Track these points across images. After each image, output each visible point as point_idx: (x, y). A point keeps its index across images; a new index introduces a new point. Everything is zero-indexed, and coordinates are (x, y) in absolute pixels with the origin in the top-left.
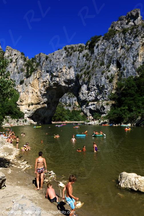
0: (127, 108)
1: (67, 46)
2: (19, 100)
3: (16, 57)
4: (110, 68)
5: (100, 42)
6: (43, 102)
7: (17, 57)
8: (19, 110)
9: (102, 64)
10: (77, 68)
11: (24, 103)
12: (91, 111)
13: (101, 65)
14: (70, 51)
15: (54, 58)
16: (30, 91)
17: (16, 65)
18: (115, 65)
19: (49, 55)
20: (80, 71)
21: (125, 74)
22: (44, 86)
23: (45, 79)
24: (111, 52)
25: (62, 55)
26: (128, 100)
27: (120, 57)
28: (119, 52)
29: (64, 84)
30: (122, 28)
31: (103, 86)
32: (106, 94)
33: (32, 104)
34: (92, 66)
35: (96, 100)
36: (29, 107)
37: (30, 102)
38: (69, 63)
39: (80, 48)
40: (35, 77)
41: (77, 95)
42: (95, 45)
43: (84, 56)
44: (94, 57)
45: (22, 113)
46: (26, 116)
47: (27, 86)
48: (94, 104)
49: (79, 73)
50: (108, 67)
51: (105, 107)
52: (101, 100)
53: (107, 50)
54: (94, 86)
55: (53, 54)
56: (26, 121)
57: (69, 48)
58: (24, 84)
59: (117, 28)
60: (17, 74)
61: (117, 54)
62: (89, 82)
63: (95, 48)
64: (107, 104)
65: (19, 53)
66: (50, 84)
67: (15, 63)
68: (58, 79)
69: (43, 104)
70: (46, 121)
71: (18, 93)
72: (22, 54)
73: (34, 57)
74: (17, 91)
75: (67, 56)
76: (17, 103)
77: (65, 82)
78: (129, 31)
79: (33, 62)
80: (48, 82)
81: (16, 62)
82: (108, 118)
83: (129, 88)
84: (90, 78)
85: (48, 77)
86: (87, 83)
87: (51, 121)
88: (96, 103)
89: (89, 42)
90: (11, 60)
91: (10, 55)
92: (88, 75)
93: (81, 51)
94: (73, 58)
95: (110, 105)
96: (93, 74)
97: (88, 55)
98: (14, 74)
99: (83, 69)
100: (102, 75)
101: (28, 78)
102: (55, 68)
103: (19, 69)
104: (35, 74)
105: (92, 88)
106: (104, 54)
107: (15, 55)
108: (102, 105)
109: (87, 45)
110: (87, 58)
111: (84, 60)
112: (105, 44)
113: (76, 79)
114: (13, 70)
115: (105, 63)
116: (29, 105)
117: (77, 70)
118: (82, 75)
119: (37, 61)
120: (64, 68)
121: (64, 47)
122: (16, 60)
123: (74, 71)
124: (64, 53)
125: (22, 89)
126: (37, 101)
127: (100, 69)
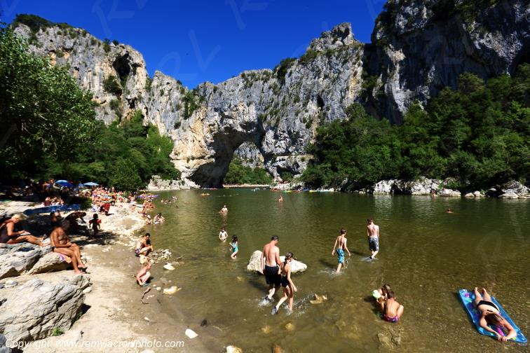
0: (329, 165)
1: (246, 72)
2: (173, 153)
3: (169, 87)
4: (308, 106)
5: (294, 67)
6: (209, 156)
8: (173, 166)
9: (297, 100)
10: (260, 104)
11: (180, 157)
12: (279, 170)
13: (295, 102)
14: (250, 79)
15: (226, 89)
16: (190, 139)
17: (170, 99)
18: (315, 102)
19: (219, 85)
20: (265, 110)
21: (329, 116)
22: (211, 131)
23: (212, 121)
24: (309, 83)
25: (238, 85)
26: (331, 154)
27: (323, 91)
28: (321, 83)
29: (240, 129)
30: (327, 48)
31: (298, 133)
32: (302, 144)
33: (193, 159)
34: (283, 102)
35: (287, 153)
36: (188, 162)
37: (190, 156)
38: (248, 97)
39: (265, 76)
40: (198, 118)
41: (259, 146)
42: (286, 72)
43: (270, 88)
44: (285, 90)
45: (178, 171)
46: (183, 176)
47: (185, 131)
48: (283, 160)
49: (263, 113)
50: (305, 105)
51: (300, 163)
52: (294, 154)
53: (304, 79)
54: (284, 132)
55: (225, 84)
56: (183, 183)
57: (249, 75)
58: (180, 128)
59: (318, 48)
61: (319, 86)
62: (276, 126)
63: (287, 76)
64: (303, 160)
65: (174, 82)
66: (219, 128)
67: (168, 97)
68: (231, 121)
69: (209, 158)
70: (215, 184)
71: (172, 141)
72: (179, 82)
73: (196, 88)
74: (170, 138)
75: (245, 87)
76: (171, 156)
77: (241, 125)
78: (336, 54)
79: (195, 95)
80: (216, 126)
81: (169, 94)
82: (303, 180)
83: (334, 136)
84: (278, 120)
85: (217, 117)
86: (274, 128)
87: (221, 183)
88: (286, 157)
89: (278, 66)
90: (162, 93)
91: (161, 85)
92: (276, 116)
93: (265, 80)
94: (255, 90)
95: (306, 161)
96: (283, 115)
97: (277, 86)
98: (167, 112)
99: (268, 106)
100: (296, 117)
101: (187, 118)
102: (228, 104)
103: (173, 106)
104: (198, 113)
105: (281, 135)
106: (299, 86)
107: (168, 83)
108: (295, 160)
109: (275, 71)
110: (275, 90)
111: (271, 94)
112: (301, 71)
113: (258, 122)
114: (165, 106)
115: (301, 99)
116: (188, 160)
117: (259, 109)
118: (267, 115)
119: (201, 94)
120: (241, 104)
121: (241, 74)
122: (169, 92)
123: (256, 109)
124: (241, 82)
125: (178, 136)
126: (200, 154)
127: (294, 107)
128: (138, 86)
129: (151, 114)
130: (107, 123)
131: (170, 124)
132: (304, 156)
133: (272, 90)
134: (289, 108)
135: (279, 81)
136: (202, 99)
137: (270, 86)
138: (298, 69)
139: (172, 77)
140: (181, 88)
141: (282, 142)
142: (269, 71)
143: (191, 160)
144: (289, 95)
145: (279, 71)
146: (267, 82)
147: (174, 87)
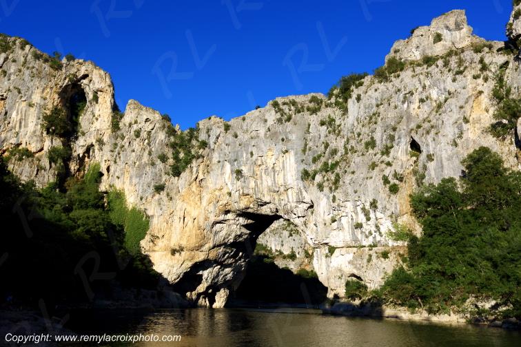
1: (280, 100)
2: (148, 237)
3: (148, 127)
5: (364, 89)
6: (211, 245)
7: (151, 127)
9: (371, 144)
10: (304, 151)
13: (366, 148)
14: (286, 110)
15: (245, 128)
16: (179, 214)
17: (149, 144)
18: (405, 147)
20: (313, 164)
21: (433, 172)
22: (217, 201)
23: (219, 183)
24: (391, 114)
25: (266, 121)
27: (419, 127)
28: (414, 113)
30: (421, 54)
31: (374, 204)
33: (182, 250)
34: (345, 148)
35: (354, 242)
36: (172, 256)
37: (176, 244)
38: (283, 140)
39: (312, 104)
40: (194, 177)
42: (349, 97)
43: (321, 124)
44: (348, 126)
47: (171, 199)
49: (309, 168)
50: (386, 151)
51: (379, 262)
53: (382, 108)
55: (244, 119)
57: (284, 104)
58: (163, 194)
60: (148, 169)
61: (409, 118)
63: (351, 103)
65: (157, 117)
67: (147, 141)
68: (252, 183)
69: (211, 249)
71: (148, 217)
72: (166, 118)
73: (194, 127)
74: (144, 212)
75: (278, 124)
76: (143, 243)
78: (440, 62)
79: (191, 138)
81: (149, 137)
84: (337, 181)
85: (228, 176)
88: (352, 250)
89: (335, 88)
90: (138, 134)
91: (136, 122)
92: (333, 173)
93: (314, 111)
94: (295, 129)
95: (391, 258)
96: (346, 172)
97: (334, 120)
98: (141, 168)
99: (319, 156)
100: (370, 175)
101: (176, 178)
102: (247, 154)
103: (154, 155)
104: (195, 169)
105: (342, 209)
106: (373, 120)
107: (147, 120)
108: (370, 256)
109: (330, 95)
110: (330, 129)
111: (322, 135)
112: (377, 94)
113: (301, 184)
114: (140, 158)
115: (378, 142)
116: (174, 252)
117: (302, 161)
118: (315, 173)
119: (203, 137)
120: (270, 153)
121: (271, 102)
122: (149, 133)
123: (296, 162)
124: (272, 116)
125: (158, 208)
126: (195, 241)
127: (365, 157)
128: (97, 125)
129: (115, 172)
130: (39, 186)
131: (145, 187)
132: (387, 249)
133: (326, 128)
134: (356, 159)
135: (337, 113)
136: (204, 145)
137: (321, 121)
138: (370, 92)
139: (154, 110)
140: (169, 127)
141: (344, 220)
142: (320, 96)
143: (178, 251)
144: (356, 136)
145: (337, 96)
146: (316, 114)
147: (157, 125)
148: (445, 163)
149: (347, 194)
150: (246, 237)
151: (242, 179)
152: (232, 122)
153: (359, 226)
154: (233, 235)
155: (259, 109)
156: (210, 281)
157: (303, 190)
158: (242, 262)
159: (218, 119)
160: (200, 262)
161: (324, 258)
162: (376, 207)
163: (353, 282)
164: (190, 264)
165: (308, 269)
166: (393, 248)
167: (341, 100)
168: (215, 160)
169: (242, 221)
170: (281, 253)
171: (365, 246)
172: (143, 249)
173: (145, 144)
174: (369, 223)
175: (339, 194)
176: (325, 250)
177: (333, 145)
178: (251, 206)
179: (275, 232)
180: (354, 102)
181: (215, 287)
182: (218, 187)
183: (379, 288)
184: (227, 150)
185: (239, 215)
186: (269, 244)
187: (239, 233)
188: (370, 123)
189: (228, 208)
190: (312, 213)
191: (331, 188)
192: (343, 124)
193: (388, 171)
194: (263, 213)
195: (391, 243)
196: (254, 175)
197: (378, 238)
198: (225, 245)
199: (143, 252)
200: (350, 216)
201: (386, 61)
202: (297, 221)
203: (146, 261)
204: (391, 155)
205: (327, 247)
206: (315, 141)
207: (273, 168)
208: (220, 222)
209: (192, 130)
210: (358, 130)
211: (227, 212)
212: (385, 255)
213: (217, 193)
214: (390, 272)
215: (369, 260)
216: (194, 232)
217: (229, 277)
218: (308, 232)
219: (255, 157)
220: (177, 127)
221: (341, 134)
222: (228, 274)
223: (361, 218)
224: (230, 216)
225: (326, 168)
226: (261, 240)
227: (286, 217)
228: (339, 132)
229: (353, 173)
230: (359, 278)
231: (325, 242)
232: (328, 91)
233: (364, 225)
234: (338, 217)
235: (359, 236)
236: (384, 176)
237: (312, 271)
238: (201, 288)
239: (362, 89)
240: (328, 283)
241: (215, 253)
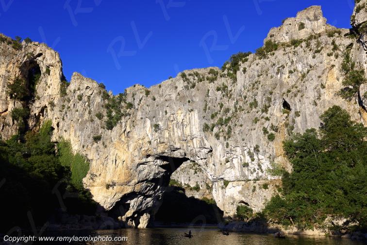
1: (187, 72)
2: (88, 176)
3: (88, 93)
6: (136, 181)
7: (90, 93)
9: (254, 105)
10: (205, 110)
11: (98, 180)
13: (251, 107)
14: (192, 80)
15: (161, 93)
16: (112, 158)
17: (89, 106)
18: (279, 106)
20: (211, 119)
21: (299, 124)
22: (140, 148)
23: (142, 134)
25: (176, 88)
27: (289, 92)
28: (285, 81)
30: (289, 38)
31: (257, 148)
33: (114, 185)
34: (235, 108)
36: (107, 189)
37: (110, 180)
38: (189, 102)
39: (211, 75)
40: (123, 130)
42: (238, 70)
47: (106, 147)
49: (209, 122)
50: (265, 110)
51: (261, 192)
52: (252, 178)
53: (262, 78)
55: (160, 87)
57: (190, 75)
58: (100, 143)
60: (88, 124)
61: (282, 84)
65: (95, 85)
67: (87, 103)
69: (136, 184)
71: (88, 160)
72: (101, 86)
73: (122, 92)
74: (86, 156)
75: (186, 90)
76: (84, 180)
79: (121, 101)
81: (89, 100)
85: (148, 129)
88: (241, 183)
89: (228, 63)
90: (80, 98)
91: (79, 89)
92: (226, 126)
93: (212, 80)
94: (198, 93)
95: (270, 189)
96: (236, 125)
97: (226, 87)
98: (83, 123)
99: (216, 114)
100: (254, 127)
101: (110, 131)
102: (163, 112)
103: (93, 114)
104: (124, 124)
105: (234, 153)
106: (256, 86)
107: (87, 88)
108: (255, 187)
109: (224, 69)
110: (224, 93)
111: (218, 98)
112: (258, 68)
113: (203, 134)
114: (82, 116)
115: (259, 103)
116: (108, 186)
117: (204, 117)
118: (213, 126)
119: (129, 100)
120: (180, 112)
121: (180, 74)
122: (89, 97)
123: (199, 118)
124: (181, 84)
125: (96, 154)
126: (124, 178)
127: (250, 114)
128: (49, 91)
129: (63, 127)
130: (4, 138)
131: (86, 138)
132: (267, 182)
133: (221, 92)
134: (243, 115)
135: (229, 81)
136: (130, 106)
137: (217, 87)
138: (253, 66)
139: (93, 80)
140: (104, 93)
141: (235, 161)
142: (216, 69)
143: (111, 186)
144: (243, 98)
145: (229, 69)
146: (214, 83)
147: (95, 91)
148: (308, 118)
149: (237, 142)
150: (162, 174)
151: (159, 131)
152: (151, 89)
153: (246, 165)
154: (153, 173)
155: (171, 79)
156: (135, 208)
157: (204, 139)
158: (160, 194)
159: (141, 87)
160: (128, 194)
161: (220, 189)
162: (258, 151)
163: (242, 207)
164: (121, 195)
165: (209, 197)
166: (271, 181)
167: (232, 72)
168: (139, 117)
169: (159, 162)
170: (189, 186)
171: (250, 180)
172: (85, 185)
173: (86, 105)
174: (253, 163)
175: (231, 142)
176: (221, 183)
177: (226, 105)
178: (166, 151)
179: (184, 171)
180: (241, 73)
181: (139, 213)
182: (141, 137)
183: (261, 211)
184: (148, 109)
185: (157, 158)
186: (179, 180)
187: (157, 172)
188: (253, 89)
189: (149, 153)
190: (211, 156)
191: (225, 137)
192: (233, 90)
193: (267, 124)
194: (175, 156)
195: (269, 178)
196: (168, 128)
197: (260, 174)
198: (147, 180)
199: (85, 187)
200: (239, 158)
201: (264, 43)
202: (200, 162)
203: (87, 194)
204: (269, 112)
205: (222, 181)
206: (213, 102)
207: (182, 123)
208: (143, 164)
209: (121, 95)
210: (245, 94)
211: (148, 156)
212: (265, 186)
213: (140, 142)
214: (269, 199)
215: (254, 190)
216: (123, 171)
217: (150, 205)
218: (208, 170)
219: (168, 115)
220: (110, 93)
221: (232, 97)
222: (149, 202)
223: (248, 159)
224: (150, 159)
225: (221, 123)
226: (174, 176)
227: (192, 159)
228: (231, 95)
229: (241, 126)
230: (246, 204)
231: (221, 177)
232: (223, 65)
233: (250, 164)
234: (231, 158)
235: (246, 173)
236: (264, 127)
237: (212, 199)
238: (129, 214)
239: (247, 63)
240: (224, 208)
241: (139, 187)
